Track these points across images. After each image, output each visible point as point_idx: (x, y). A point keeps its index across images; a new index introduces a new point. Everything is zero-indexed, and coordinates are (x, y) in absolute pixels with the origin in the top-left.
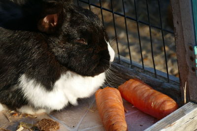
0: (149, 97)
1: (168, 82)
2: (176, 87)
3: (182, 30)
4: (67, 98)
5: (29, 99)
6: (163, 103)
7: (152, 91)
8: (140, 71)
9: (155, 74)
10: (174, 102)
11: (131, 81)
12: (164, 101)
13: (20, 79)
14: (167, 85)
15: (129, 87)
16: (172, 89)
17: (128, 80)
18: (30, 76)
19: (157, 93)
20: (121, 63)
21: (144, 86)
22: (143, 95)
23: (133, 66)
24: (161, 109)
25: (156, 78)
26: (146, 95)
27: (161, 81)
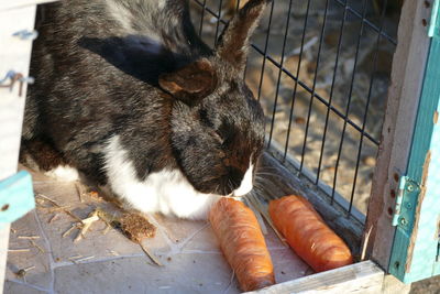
0: (312, 232)
1: (348, 218)
2: (357, 230)
3: (391, 145)
4: (159, 205)
5: (108, 174)
6: (330, 249)
7: (319, 224)
8: (311, 186)
9: (332, 198)
10: (348, 251)
11: (292, 198)
12: (334, 247)
13: (110, 140)
14: (344, 222)
15: (285, 207)
16: (350, 232)
17: (288, 194)
18: (125, 143)
19: (327, 230)
20: (286, 164)
21: (309, 213)
22: (303, 226)
23: (302, 175)
24: (323, 257)
25: (331, 205)
26: (308, 228)
27: (337, 212)
